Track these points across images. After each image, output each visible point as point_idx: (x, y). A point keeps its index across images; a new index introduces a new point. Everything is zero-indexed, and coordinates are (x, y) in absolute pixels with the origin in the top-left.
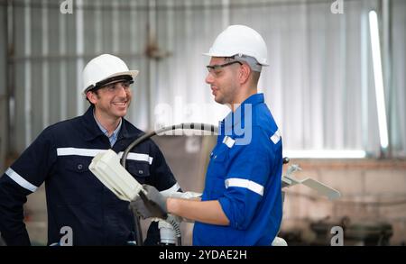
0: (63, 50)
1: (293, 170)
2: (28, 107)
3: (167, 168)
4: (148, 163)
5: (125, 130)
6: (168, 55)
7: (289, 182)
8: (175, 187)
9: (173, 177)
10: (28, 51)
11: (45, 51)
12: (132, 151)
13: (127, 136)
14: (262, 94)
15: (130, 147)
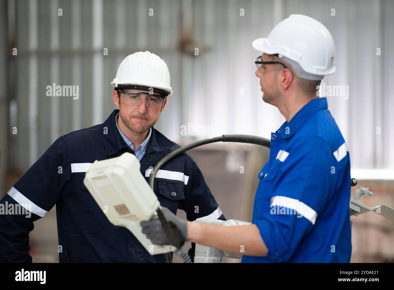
0: (76, 43)
1: (363, 194)
2: (33, 112)
3: (206, 189)
4: (182, 183)
5: (155, 142)
6: (205, 50)
7: (357, 209)
8: (217, 213)
9: (214, 202)
10: (33, 43)
11: (55, 43)
12: (163, 168)
13: (157, 149)
14: (325, 99)
15: (160, 164)
